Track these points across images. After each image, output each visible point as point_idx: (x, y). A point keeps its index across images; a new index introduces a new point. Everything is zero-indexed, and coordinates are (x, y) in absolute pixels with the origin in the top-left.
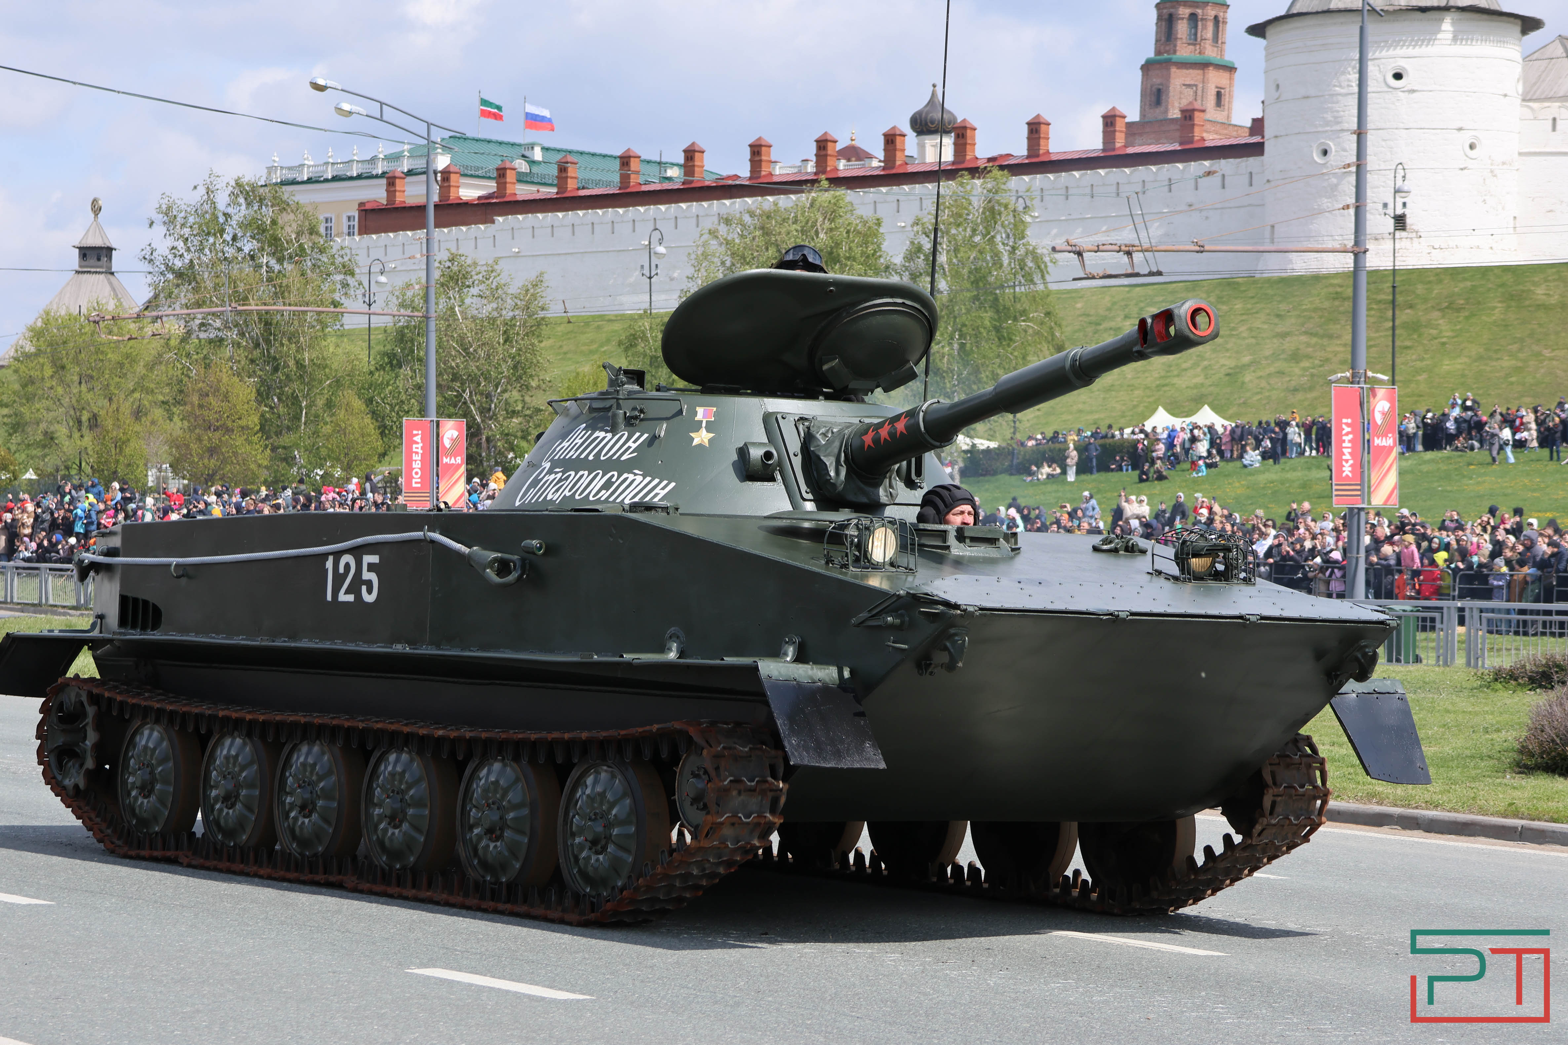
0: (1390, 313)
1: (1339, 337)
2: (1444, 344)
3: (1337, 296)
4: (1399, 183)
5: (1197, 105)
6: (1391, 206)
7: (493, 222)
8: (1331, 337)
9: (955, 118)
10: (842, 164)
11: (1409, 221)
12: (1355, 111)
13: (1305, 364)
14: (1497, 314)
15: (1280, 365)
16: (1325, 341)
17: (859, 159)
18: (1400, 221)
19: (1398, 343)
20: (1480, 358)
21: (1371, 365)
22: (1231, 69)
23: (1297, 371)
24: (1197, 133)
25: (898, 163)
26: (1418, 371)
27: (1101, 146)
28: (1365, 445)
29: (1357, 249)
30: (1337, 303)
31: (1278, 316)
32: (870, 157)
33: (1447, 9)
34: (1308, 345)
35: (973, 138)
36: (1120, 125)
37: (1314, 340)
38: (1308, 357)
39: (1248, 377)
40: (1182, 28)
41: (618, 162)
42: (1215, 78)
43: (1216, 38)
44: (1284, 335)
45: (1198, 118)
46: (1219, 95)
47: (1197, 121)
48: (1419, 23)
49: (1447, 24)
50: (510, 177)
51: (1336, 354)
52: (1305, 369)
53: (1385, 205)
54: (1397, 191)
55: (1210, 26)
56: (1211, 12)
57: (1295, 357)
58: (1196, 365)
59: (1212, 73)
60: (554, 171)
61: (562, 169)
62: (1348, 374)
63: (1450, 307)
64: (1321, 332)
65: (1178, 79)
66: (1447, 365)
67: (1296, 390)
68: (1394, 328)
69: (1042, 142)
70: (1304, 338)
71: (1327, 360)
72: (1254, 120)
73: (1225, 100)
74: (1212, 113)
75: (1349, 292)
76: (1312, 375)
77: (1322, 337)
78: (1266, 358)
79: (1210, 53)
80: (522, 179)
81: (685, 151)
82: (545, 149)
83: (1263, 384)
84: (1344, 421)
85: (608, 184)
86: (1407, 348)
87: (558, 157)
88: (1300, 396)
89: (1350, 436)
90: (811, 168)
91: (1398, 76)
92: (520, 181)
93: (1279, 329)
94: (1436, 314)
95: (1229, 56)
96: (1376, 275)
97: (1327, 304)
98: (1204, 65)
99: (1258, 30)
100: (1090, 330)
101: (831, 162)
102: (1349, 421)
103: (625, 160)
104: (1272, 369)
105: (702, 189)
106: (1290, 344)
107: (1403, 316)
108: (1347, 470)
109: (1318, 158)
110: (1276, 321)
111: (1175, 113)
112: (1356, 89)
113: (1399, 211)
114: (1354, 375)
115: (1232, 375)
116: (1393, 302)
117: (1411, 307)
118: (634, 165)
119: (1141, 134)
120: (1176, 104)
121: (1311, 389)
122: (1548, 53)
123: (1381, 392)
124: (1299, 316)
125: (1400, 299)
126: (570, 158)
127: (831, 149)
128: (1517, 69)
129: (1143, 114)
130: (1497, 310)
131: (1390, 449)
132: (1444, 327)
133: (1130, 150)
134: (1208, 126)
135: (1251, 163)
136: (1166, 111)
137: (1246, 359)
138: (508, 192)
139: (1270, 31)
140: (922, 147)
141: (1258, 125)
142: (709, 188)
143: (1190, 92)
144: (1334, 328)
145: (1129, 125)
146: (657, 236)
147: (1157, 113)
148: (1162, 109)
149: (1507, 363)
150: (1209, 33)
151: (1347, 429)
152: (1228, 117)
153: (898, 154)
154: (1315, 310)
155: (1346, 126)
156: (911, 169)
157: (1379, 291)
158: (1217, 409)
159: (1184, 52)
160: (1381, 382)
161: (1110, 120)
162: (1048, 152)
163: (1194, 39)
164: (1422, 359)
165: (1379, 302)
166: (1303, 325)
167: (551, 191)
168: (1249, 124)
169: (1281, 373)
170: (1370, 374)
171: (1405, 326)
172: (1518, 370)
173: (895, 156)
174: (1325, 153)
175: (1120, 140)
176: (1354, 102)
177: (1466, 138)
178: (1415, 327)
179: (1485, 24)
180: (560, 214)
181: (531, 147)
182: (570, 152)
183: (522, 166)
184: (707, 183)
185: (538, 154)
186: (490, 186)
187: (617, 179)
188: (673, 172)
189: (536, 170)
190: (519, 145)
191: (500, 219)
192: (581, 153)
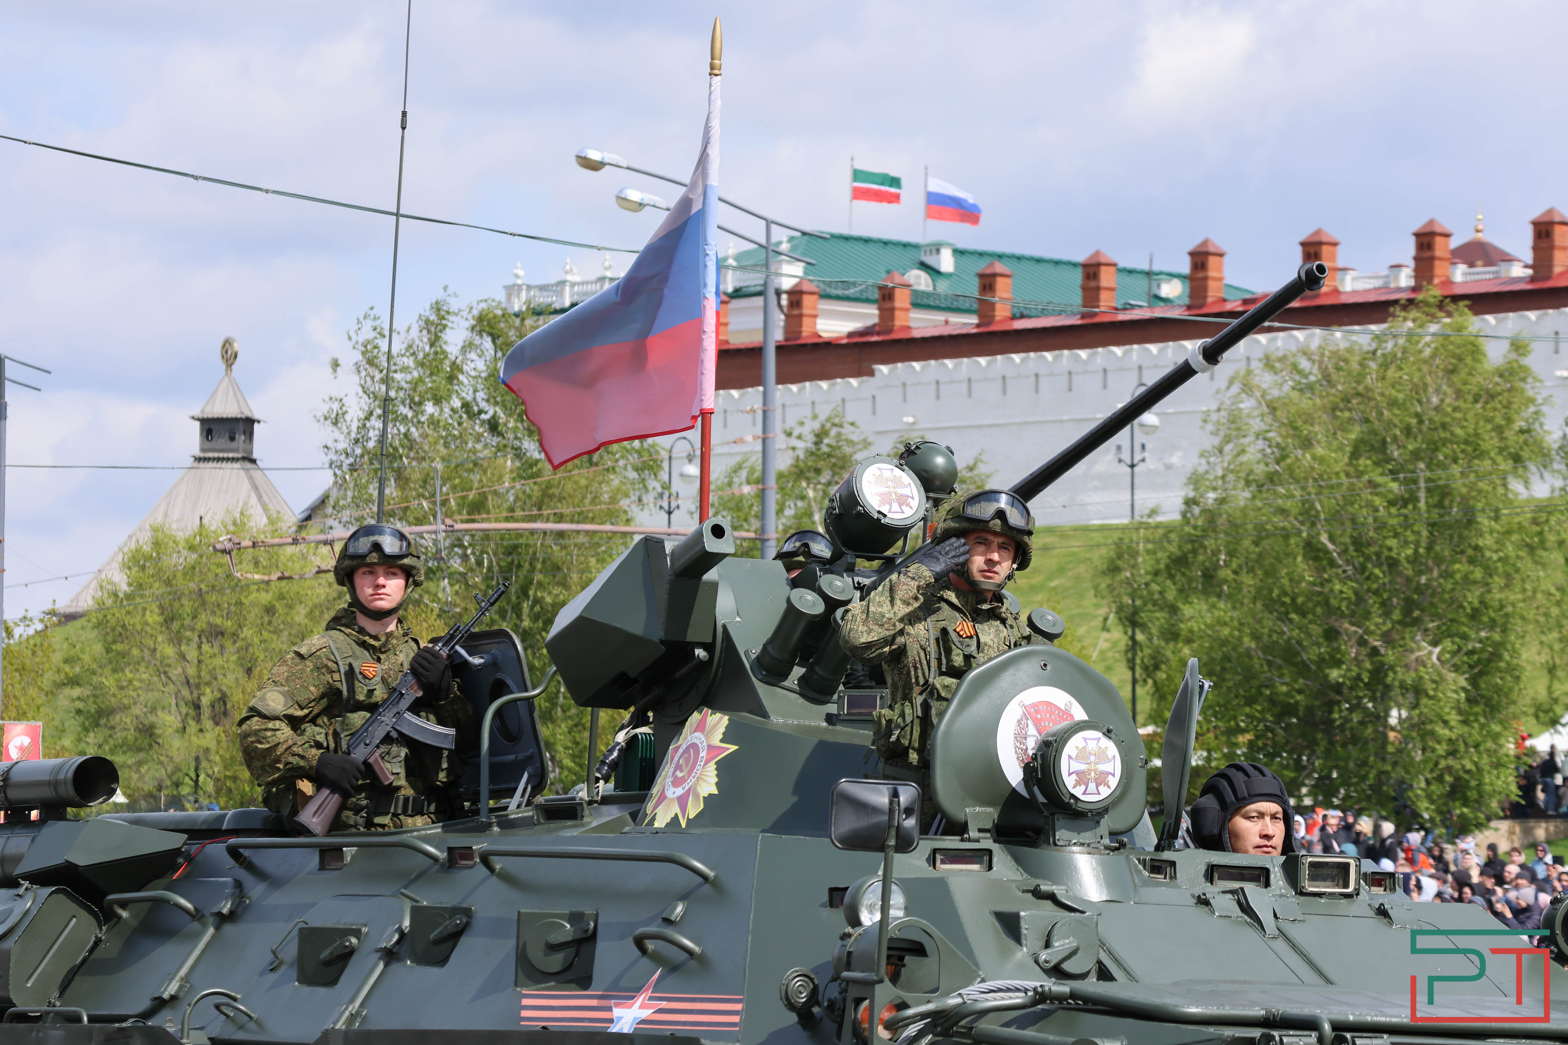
7: (871, 373)
10: (1460, 273)
17: (1489, 263)
25: (1557, 268)
32: (1508, 259)
41: (1079, 273)
50: (901, 299)
60: (973, 288)
61: (988, 282)
80: (921, 302)
81: (1192, 254)
82: (959, 253)
85: (1063, 310)
87: (981, 266)
90: (1405, 279)
92: (916, 305)
101: (1440, 269)
103: (1091, 270)
105: (1219, 316)
118: (1106, 278)
126: (1000, 267)
127: (1441, 248)
138: (898, 323)
142: (1231, 314)
153: (1558, 255)
167: (966, 323)
173: (1551, 256)
180: (983, 361)
181: (937, 248)
182: (1000, 256)
183: (921, 281)
184: (1229, 307)
185: (946, 262)
186: (869, 315)
187: (1076, 298)
188: (1172, 289)
189: (943, 287)
190: (916, 247)
191: (884, 369)
192: (1019, 258)
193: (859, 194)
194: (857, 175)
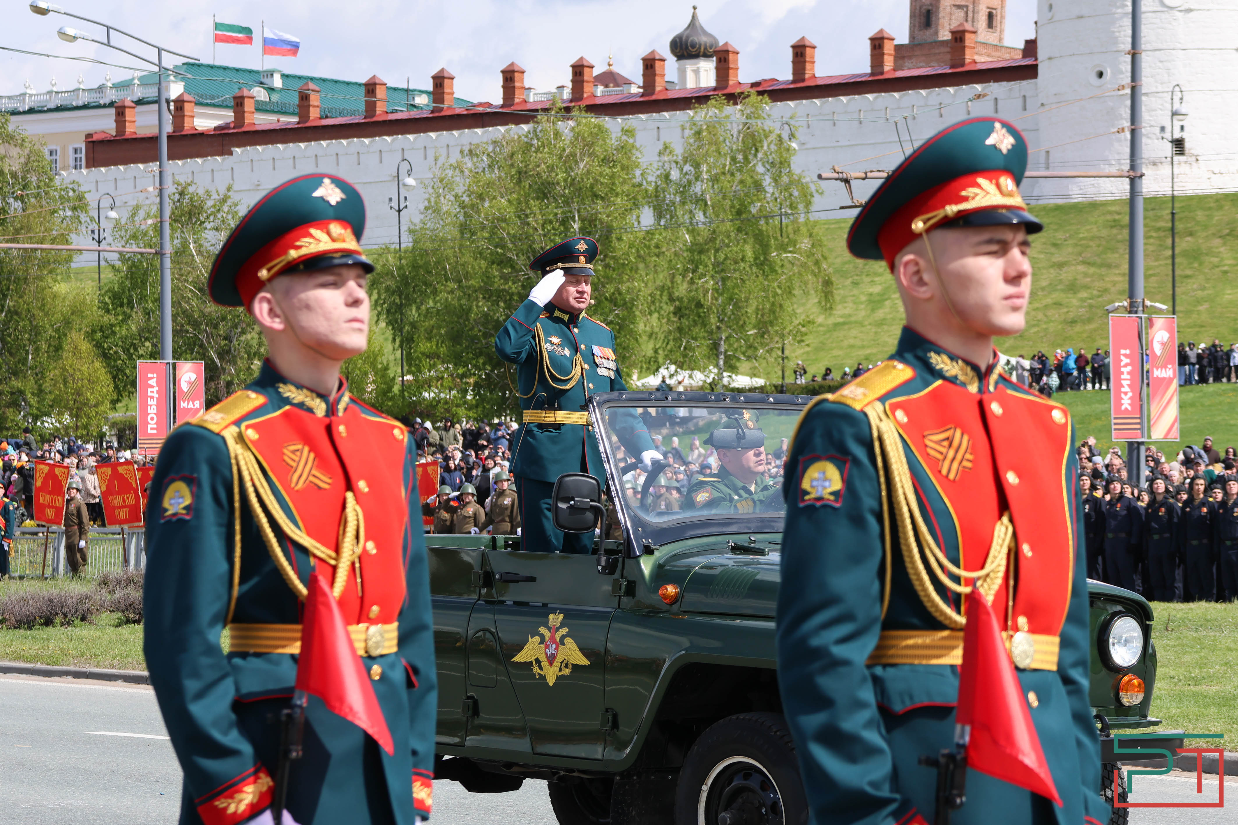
0: (1169, 241)
1: (1117, 266)
2: (1226, 272)
3: (1115, 224)
4: (1177, 106)
5: (968, 26)
6: (1168, 129)
7: (231, 153)
8: (1109, 266)
9: (716, 41)
10: (600, 90)
11: (1187, 145)
12: (1129, 32)
13: (1084, 294)
15: (1057, 296)
16: (1103, 271)
17: (617, 85)
18: (1179, 145)
19: (1178, 272)
21: (1149, 294)
23: (1075, 302)
24: (968, 56)
25: (658, 88)
26: (1199, 301)
27: (868, 70)
28: (1143, 377)
29: (1132, 174)
30: (1115, 231)
31: (1055, 245)
32: (629, 83)
34: (1086, 275)
35: (736, 62)
36: (888, 48)
37: (1092, 270)
38: (1086, 287)
41: (363, 90)
44: (1060, 265)
45: (969, 39)
46: (990, 16)
47: (968, 43)
50: (249, 106)
51: (1114, 284)
52: (1083, 300)
53: (1163, 129)
54: (1174, 114)
57: (1072, 288)
60: (295, 99)
61: (304, 98)
62: (1126, 304)
64: (1099, 261)
67: (1073, 322)
68: (1173, 257)
69: (808, 66)
70: (1081, 268)
71: (1106, 290)
72: (1028, 42)
73: (997, 21)
74: (984, 35)
75: (1126, 219)
76: (1091, 306)
77: (1101, 266)
78: (1043, 289)
80: (261, 108)
81: (434, 78)
82: (285, 76)
83: (1040, 316)
84: (1123, 352)
85: (352, 113)
86: (1187, 277)
87: (299, 85)
88: (1078, 328)
89: (1129, 368)
90: (567, 94)
92: (258, 110)
93: (1057, 258)
94: (1217, 242)
96: (1154, 202)
97: (1104, 233)
101: (588, 89)
102: (1128, 352)
103: (371, 87)
104: (1049, 301)
105: (452, 117)
106: (1067, 274)
107: (1183, 244)
108: (1126, 403)
109: (1093, 80)
110: (1053, 250)
111: (945, 35)
112: (1130, 9)
113: (1177, 135)
114: (1132, 305)
116: (1173, 229)
117: (1191, 234)
118: (380, 93)
119: (910, 57)
120: (947, 26)
121: (1090, 320)
123: (1159, 322)
124: (1076, 245)
125: (1179, 226)
126: (312, 86)
127: (587, 75)
129: (912, 36)
131: (1170, 380)
132: (1226, 254)
133: (900, 74)
134: (980, 49)
135: (1024, 86)
136: (936, 33)
138: (247, 121)
140: (682, 73)
141: (1031, 47)
142: (459, 116)
143: (960, 13)
144: (1112, 257)
145: (898, 48)
146: (405, 166)
147: (927, 35)
148: (932, 31)
151: (1125, 361)
152: (1000, 39)
153: (658, 79)
154: (1093, 238)
155: (1122, 47)
156: (671, 95)
157: (1158, 218)
160: (1160, 311)
161: (878, 43)
162: (814, 76)
164: (1203, 289)
165: (1159, 229)
166: (1080, 254)
167: (291, 121)
168: (1022, 46)
169: (1058, 304)
170: (1148, 303)
171: (1186, 254)
173: (654, 82)
174: (1101, 75)
175: (888, 64)
176: (1128, 22)
178: (1195, 255)
180: (302, 145)
181: (271, 74)
182: (312, 79)
183: (260, 94)
184: (458, 111)
185: (277, 82)
186: (227, 116)
187: (362, 107)
188: (421, 100)
189: (275, 97)
190: (258, 72)
191: (238, 150)
192: (324, 80)
193: (218, 39)
194: (217, 26)
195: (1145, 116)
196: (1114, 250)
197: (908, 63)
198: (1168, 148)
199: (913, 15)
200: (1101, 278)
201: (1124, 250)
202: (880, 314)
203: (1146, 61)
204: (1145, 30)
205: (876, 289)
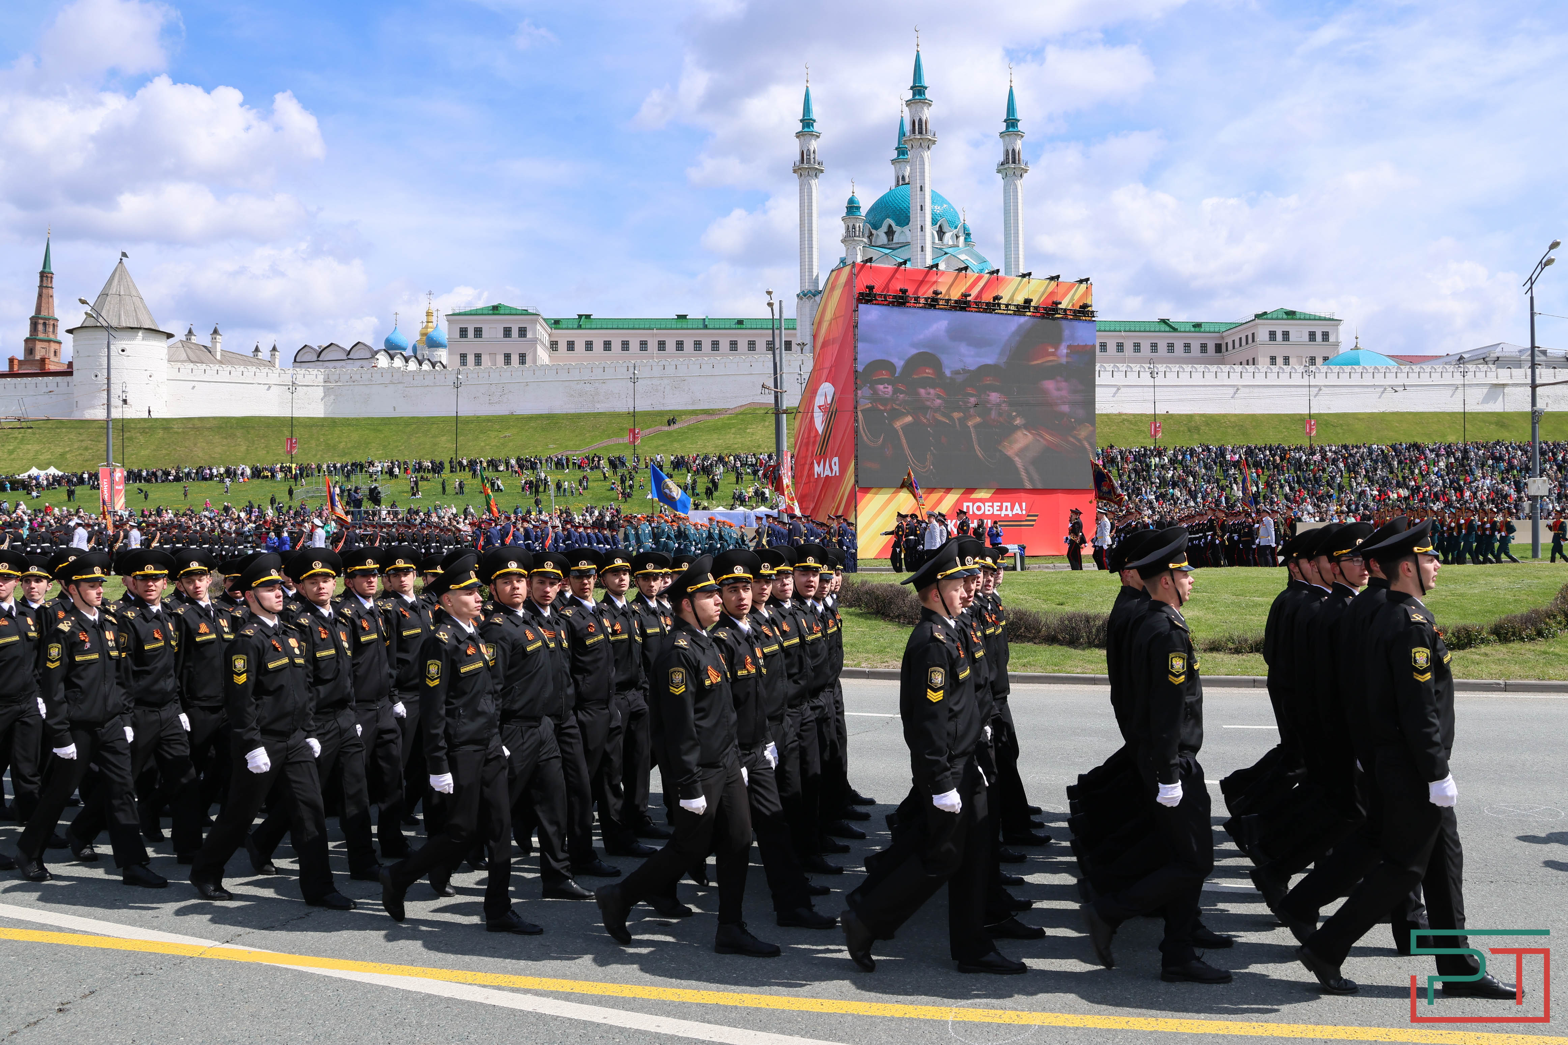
0: (121, 434)
1: (102, 442)
2: (142, 445)
3: (101, 427)
4: (124, 390)
5: (47, 356)
6: (121, 396)
8: (99, 442)
11: (128, 402)
12: (107, 362)
14: (160, 435)
15: (80, 452)
16: (97, 444)
18: (125, 401)
20: (154, 450)
22: (60, 343)
23: (87, 454)
24: (47, 367)
26: (132, 455)
27: (8, 370)
28: (112, 482)
29: (108, 410)
30: (101, 430)
33: (140, 328)
34: (90, 445)
36: (16, 362)
37: (93, 443)
39: (68, 456)
40: (40, 327)
42: (53, 346)
43: (54, 332)
44: (82, 441)
45: (47, 360)
46: (55, 352)
47: (47, 362)
48: (130, 333)
49: (140, 334)
53: (119, 396)
55: (51, 327)
56: (52, 322)
57: (86, 449)
58: (47, 451)
59: (52, 344)
62: (105, 461)
63: (143, 431)
64: (95, 440)
65: (39, 346)
66: (143, 453)
67: (87, 461)
68: (123, 439)
70: (89, 442)
72: (69, 362)
73: (58, 354)
74: (53, 358)
75: (106, 426)
77: (96, 442)
78: (75, 449)
79: (52, 337)
83: (74, 459)
84: (104, 476)
88: (87, 463)
89: (107, 486)
91: (123, 351)
93: (81, 438)
94: (139, 434)
95: (59, 338)
96: (116, 420)
97: (98, 430)
98: (49, 341)
99: (70, 331)
100: (5, 438)
102: (106, 480)
104: (77, 453)
106: (84, 444)
107: (127, 435)
109: (94, 378)
110: (79, 435)
111: (38, 357)
113: (124, 398)
114: (107, 461)
115: (62, 455)
116: (122, 430)
117: (129, 432)
119: (24, 365)
120: (39, 355)
121: (92, 460)
122: (176, 345)
123: (117, 467)
124: (87, 434)
125: (125, 429)
128: (166, 351)
129: (25, 359)
130: (160, 433)
131: (122, 490)
132: (142, 439)
133: (20, 372)
134: (51, 364)
135: (68, 378)
136: (34, 358)
137: (68, 449)
139: (74, 332)
141: (70, 364)
143: (44, 351)
144: (101, 439)
145: (20, 361)
147: (31, 357)
148: (33, 356)
149: (164, 452)
150: (51, 330)
151: (105, 483)
152: (59, 361)
154: (93, 432)
155: (104, 368)
157: (117, 426)
158: (57, 467)
159: (41, 336)
161: (11, 361)
163: (45, 331)
165: (117, 430)
166: (89, 437)
168: (67, 364)
169: (80, 455)
170: (113, 463)
171: (127, 438)
172: (168, 454)
174: (96, 376)
175: (16, 368)
176: (106, 358)
177: (148, 373)
178: (131, 439)
179: (153, 335)
195: (112, 391)
196: (101, 436)
197: (24, 367)
198: (121, 403)
199: (25, 350)
200: (97, 446)
201: (105, 436)
202: (13, 457)
203: (113, 372)
204: (112, 362)
205: (11, 448)
